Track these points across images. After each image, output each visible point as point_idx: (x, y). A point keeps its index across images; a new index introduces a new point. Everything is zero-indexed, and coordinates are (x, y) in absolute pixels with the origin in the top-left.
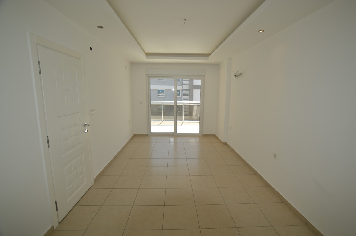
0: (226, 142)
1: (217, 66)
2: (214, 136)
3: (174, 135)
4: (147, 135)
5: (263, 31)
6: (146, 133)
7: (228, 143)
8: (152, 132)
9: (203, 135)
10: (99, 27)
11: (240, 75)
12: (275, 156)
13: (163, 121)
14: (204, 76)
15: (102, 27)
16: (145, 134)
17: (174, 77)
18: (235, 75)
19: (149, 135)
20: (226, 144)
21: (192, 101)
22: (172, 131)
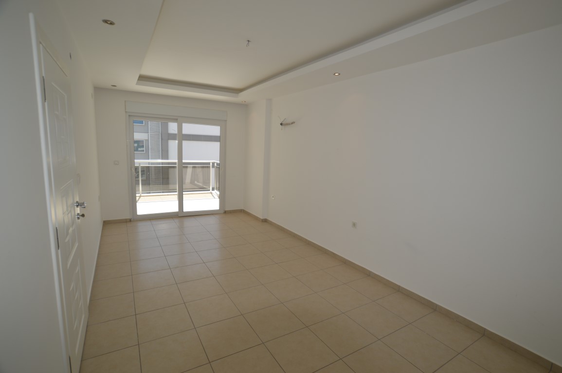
0: (266, 218)
1: (245, 107)
2: (242, 211)
3: (179, 216)
4: (130, 220)
5: (339, 74)
6: (128, 217)
7: (270, 219)
8: (139, 213)
9: (225, 212)
10: (106, 21)
11: (292, 123)
12: (354, 225)
13: (142, 195)
14: (226, 121)
15: (112, 23)
16: (126, 219)
17: (177, 119)
18: (281, 124)
19: (133, 220)
20: (265, 221)
21: (168, 159)
22: (175, 209)
